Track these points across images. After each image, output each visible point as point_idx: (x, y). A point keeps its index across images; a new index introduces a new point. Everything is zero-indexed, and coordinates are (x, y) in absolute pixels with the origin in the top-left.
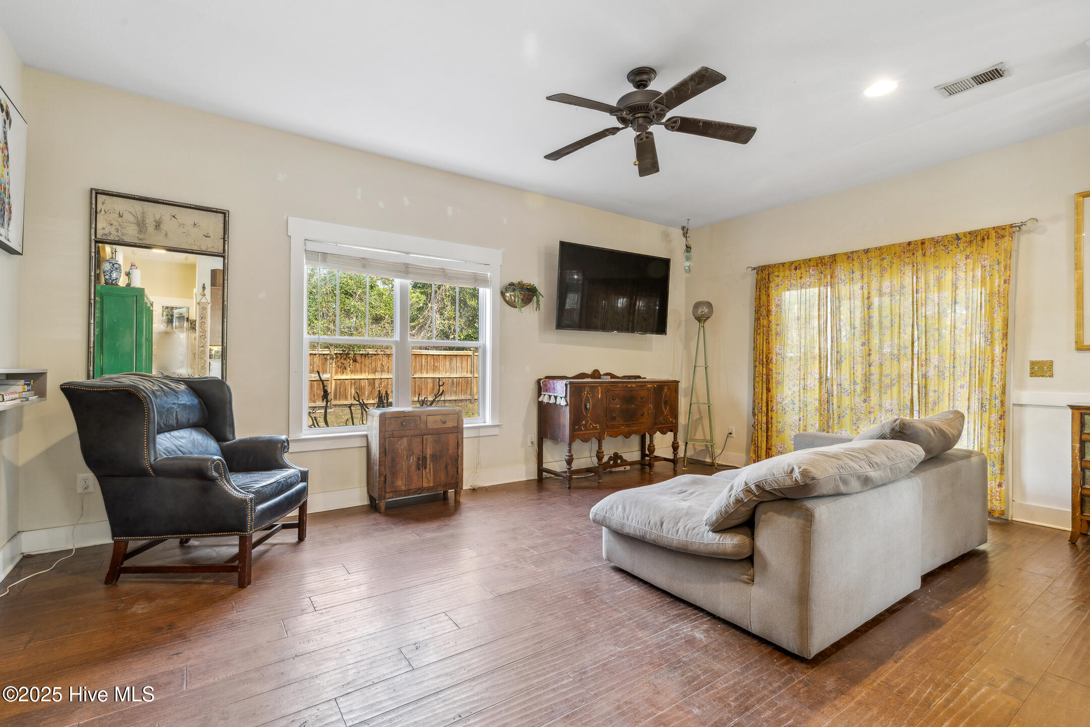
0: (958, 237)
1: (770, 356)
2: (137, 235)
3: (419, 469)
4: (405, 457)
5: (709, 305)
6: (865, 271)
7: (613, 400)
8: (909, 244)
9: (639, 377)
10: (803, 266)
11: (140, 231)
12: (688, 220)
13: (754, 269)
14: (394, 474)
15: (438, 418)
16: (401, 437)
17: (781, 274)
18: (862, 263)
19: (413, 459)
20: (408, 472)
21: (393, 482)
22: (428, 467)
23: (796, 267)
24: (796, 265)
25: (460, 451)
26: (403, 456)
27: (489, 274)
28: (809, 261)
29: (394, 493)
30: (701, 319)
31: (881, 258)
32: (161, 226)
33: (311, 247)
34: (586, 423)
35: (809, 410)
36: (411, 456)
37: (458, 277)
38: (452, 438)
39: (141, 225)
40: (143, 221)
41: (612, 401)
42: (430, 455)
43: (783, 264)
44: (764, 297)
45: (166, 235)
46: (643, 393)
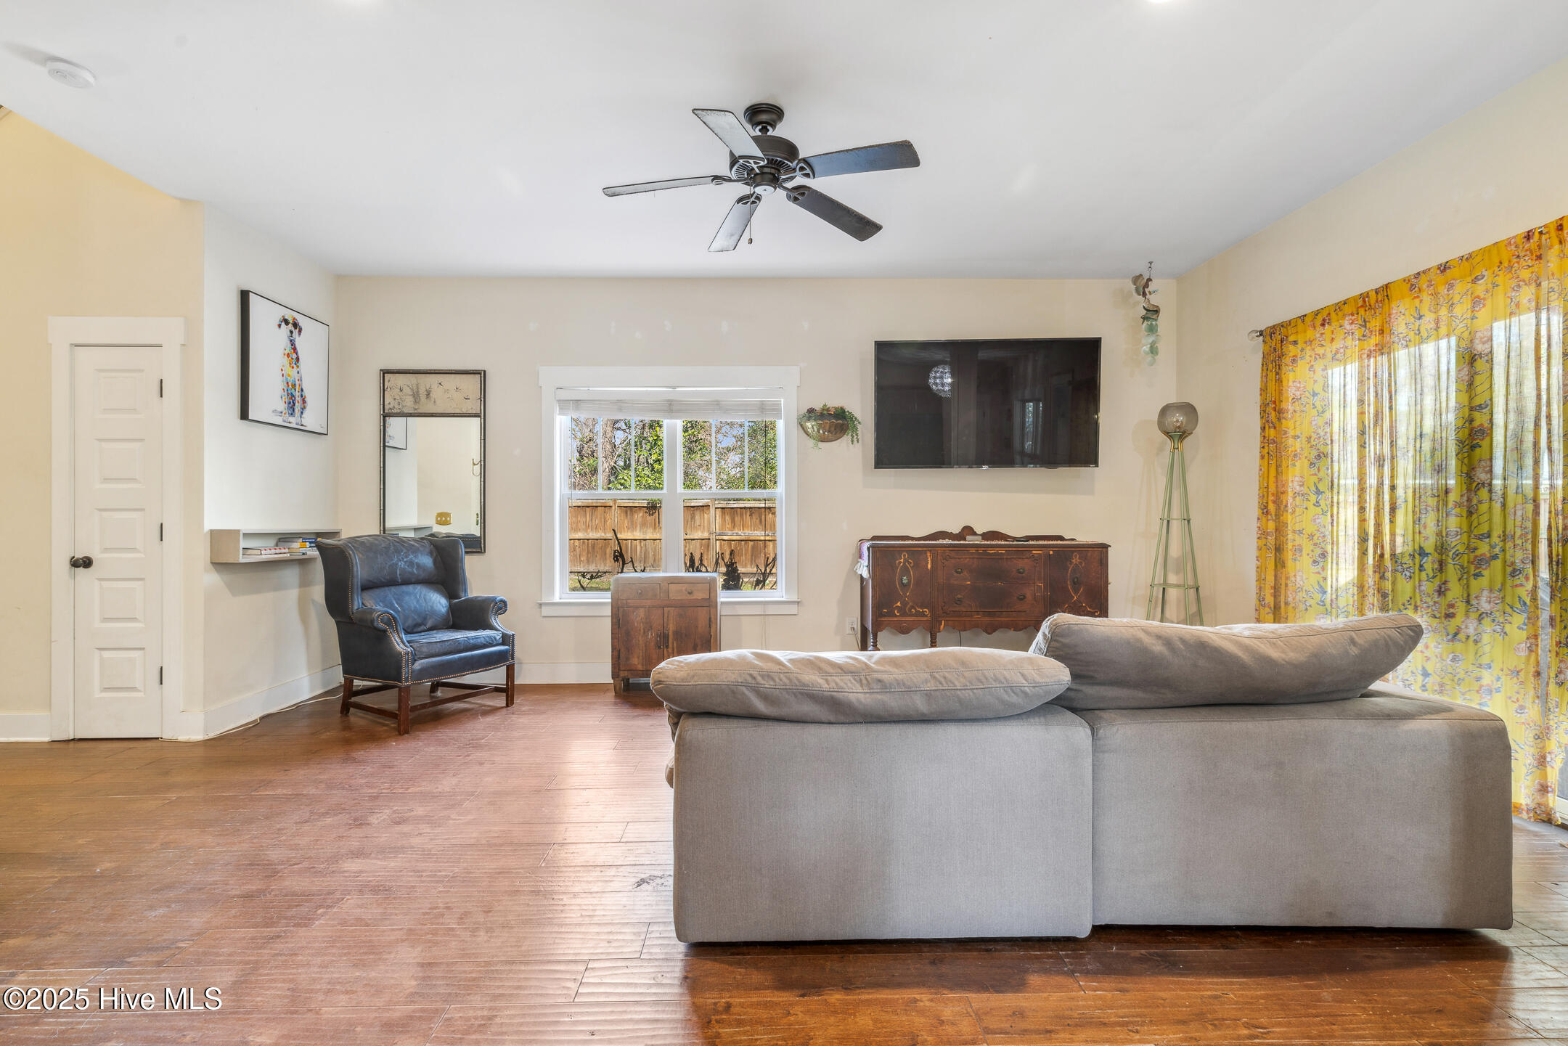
1: (1283, 497)
2: (413, 406)
3: (659, 647)
4: (642, 631)
5: (1189, 410)
6: (1443, 312)
7: (957, 572)
8: (1529, 235)
9: (1061, 538)
10: (1333, 315)
11: (415, 402)
12: (1151, 263)
13: (1261, 333)
14: (629, 650)
15: (683, 587)
16: (637, 607)
17: (1301, 339)
18: (1435, 295)
19: (652, 635)
20: (646, 650)
21: (628, 659)
22: (670, 645)
23: (1324, 320)
24: (1323, 318)
25: (712, 630)
26: (640, 630)
27: (782, 400)
28: (1345, 303)
29: (629, 672)
30: (1178, 435)
31: (1473, 277)
32: (431, 395)
33: (564, 395)
34: (904, 604)
36: (649, 630)
37: (744, 408)
38: (702, 615)
39: (416, 396)
40: (418, 392)
41: (955, 574)
42: (674, 632)
43: (1303, 318)
44: (1272, 385)
45: (435, 402)
46: (1023, 564)
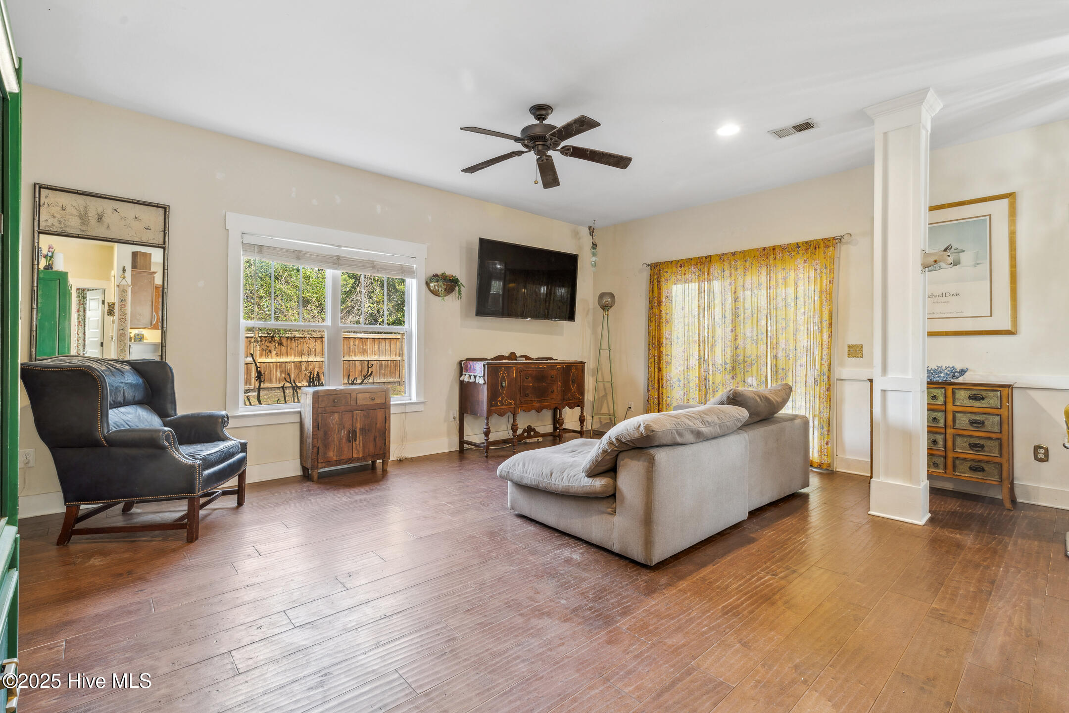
0: (798, 246)
1: (661, 340)
2: (80, 227)
3: (350, 441)
4: (337, 430)
5: (612, 296)
6: (733, 271)
7: (527, 379)
8: (764, 249)
9: (551, 359)
10: (686, 264)
11: (83, 224)
12: (594, 221)
13: (649, 265)
14: (326, 446)
15: (367, 395)
16: (333, 413)
17: (670, 271)
18: (730, 263)
19: (344, 432)
20: (339, 444)
21: (325, 453)
22: (358, 439)
23: (681, 265)
24: (681, 264)
25: (387, 425)
26: (335, 430)
27: (415, 266)
28: (691, 260)
29: (326, 463)
30: (605, 308)
31: (745, 260)
32: (104, 219)
33: (248, 240)
34: (503, 398)
35: (691, 386)
36: (342, 430)
37: (386, 268)
38: (380, 414)
39: (84, 217)
40: (86, 214)
41: (525, 380)
42: (360, 429)
43: (671, 262)
44: (656, 290)
45: (108, 227)
46: (553, 373)
